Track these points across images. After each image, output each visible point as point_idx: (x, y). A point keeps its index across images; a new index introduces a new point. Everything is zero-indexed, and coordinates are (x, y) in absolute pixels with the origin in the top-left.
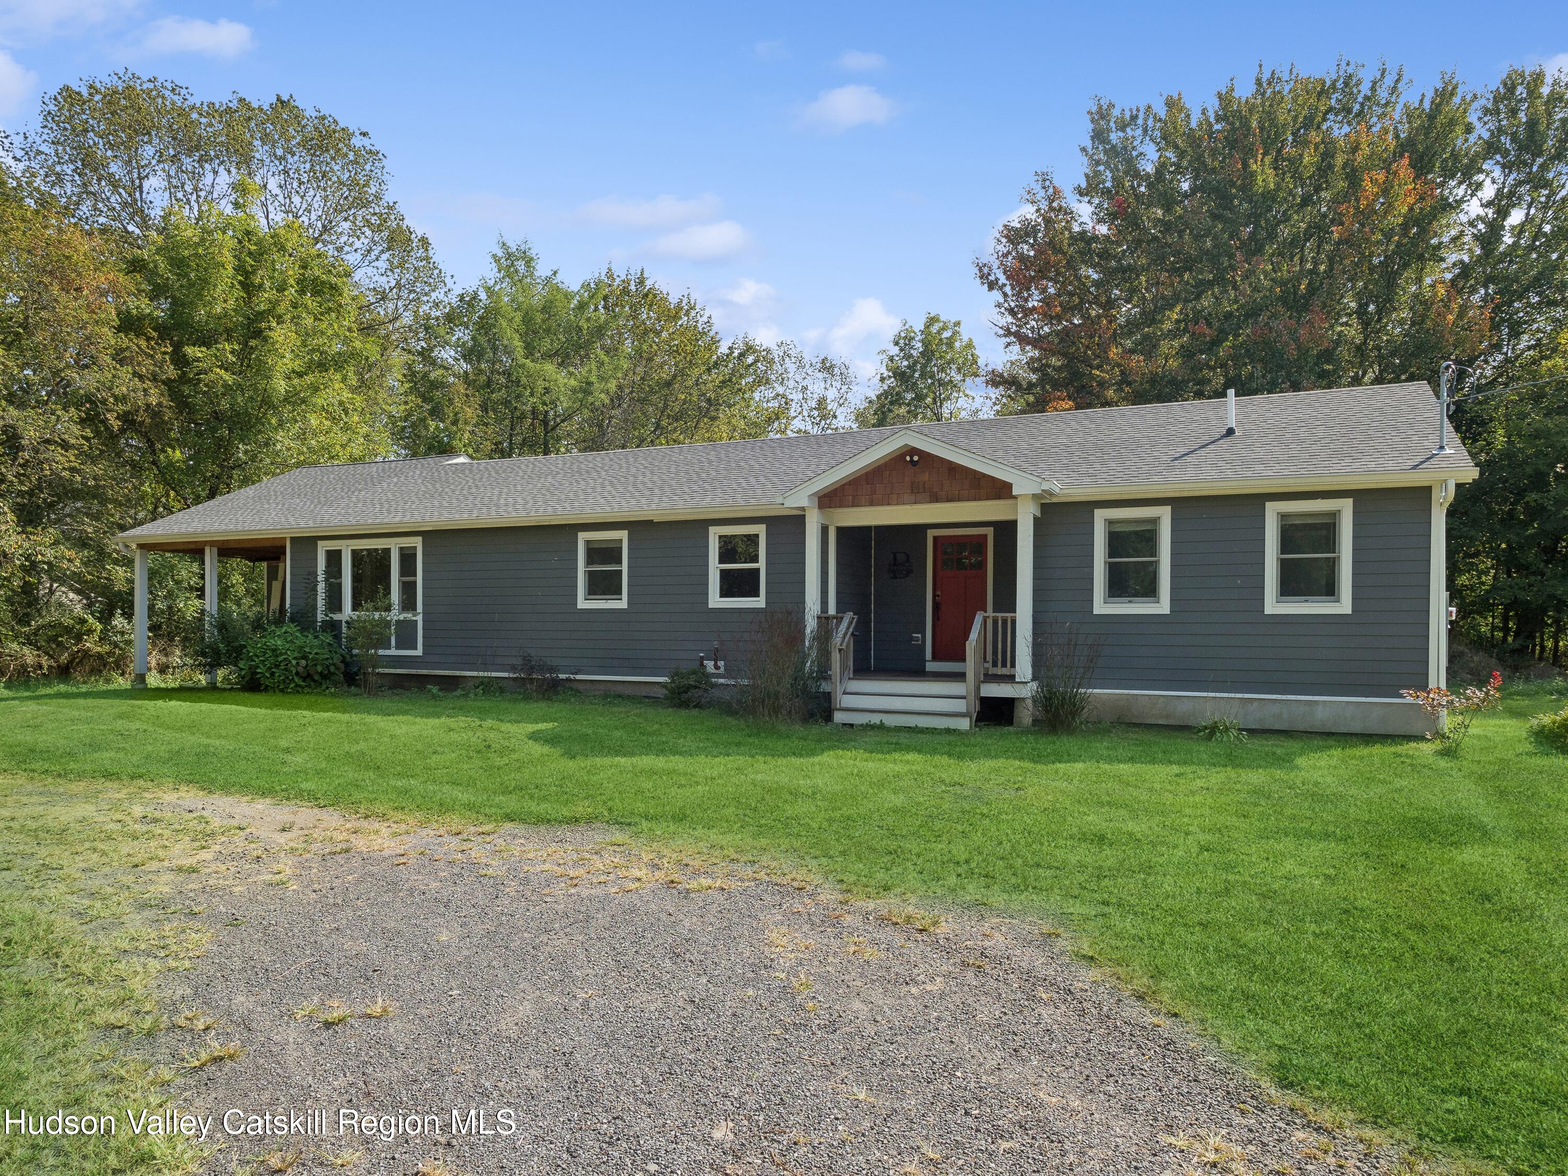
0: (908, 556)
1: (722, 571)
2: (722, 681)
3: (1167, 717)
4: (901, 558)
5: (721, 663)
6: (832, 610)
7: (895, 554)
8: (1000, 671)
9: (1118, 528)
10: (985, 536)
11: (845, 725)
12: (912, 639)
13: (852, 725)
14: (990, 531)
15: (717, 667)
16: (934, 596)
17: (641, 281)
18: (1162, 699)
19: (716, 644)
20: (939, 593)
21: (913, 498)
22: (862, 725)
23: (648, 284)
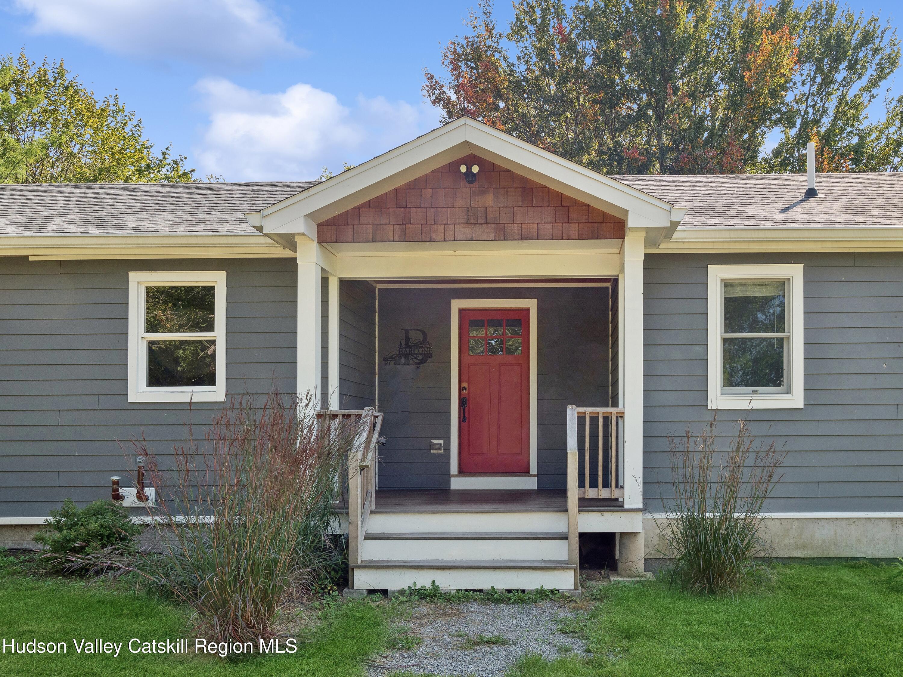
0: (424, 333)
1: (151, 344)
2: (148, 519)
3: (804, 547)
4: (415, 336)
5: (150, 492)
6: (334, 405)
7: (407, 332)
8: (604, 493)
9: (739, 293)
10: (528, 310)
11: (371, 592)
12: (431, 446)
13: (384, 592)
14: (532, 304)
15: (141, 497)
16: (461, 389)
17: (60, 74)
18: (796, 523)
19: (141, 461)
20: (465, 385)
21: (468, 232)
22: (402, 592)
23: (69, 77)
